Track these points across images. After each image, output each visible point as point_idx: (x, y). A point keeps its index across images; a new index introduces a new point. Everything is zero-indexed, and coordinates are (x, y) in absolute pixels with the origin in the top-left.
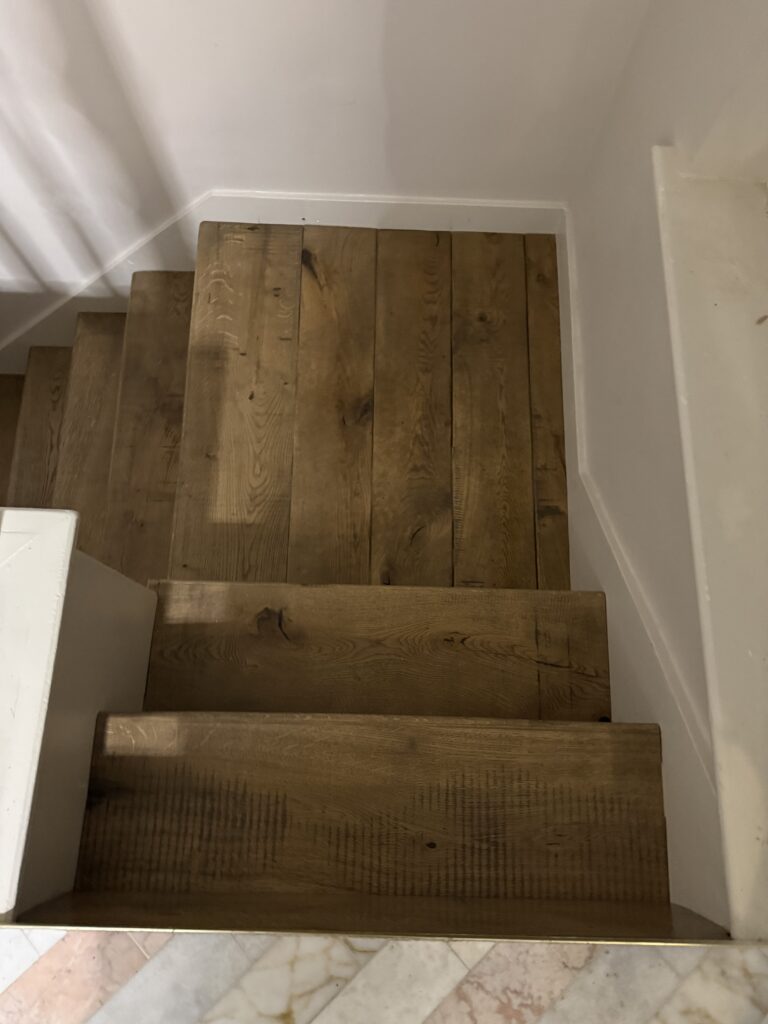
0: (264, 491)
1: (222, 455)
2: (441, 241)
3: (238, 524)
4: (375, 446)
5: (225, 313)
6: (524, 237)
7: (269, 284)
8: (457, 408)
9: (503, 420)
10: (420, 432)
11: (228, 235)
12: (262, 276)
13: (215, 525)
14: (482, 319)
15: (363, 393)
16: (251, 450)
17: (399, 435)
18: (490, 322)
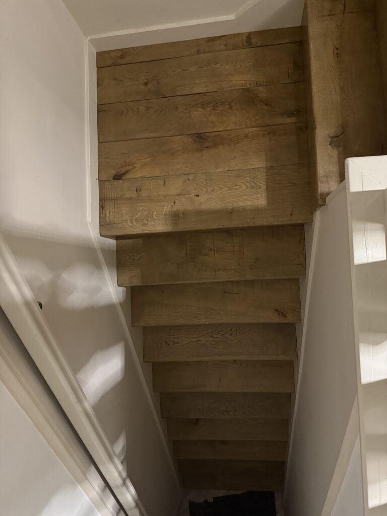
0: (248, 182)
1: (230, 206)
2: (103, 110)
3: (267, 192)
4: (220, 130)
5: (153, 215)
6: (98, 68)
7: (134, 195)
8: (196, 91)
9: (201, 67)
10: (210, 108)
11: (107, 219)
12: (131, 199)
13: (268, 203)
14: (146, 84)
15: (190, 140)
16: (226, 192)
17: (213, 118)
18: (148, 80)
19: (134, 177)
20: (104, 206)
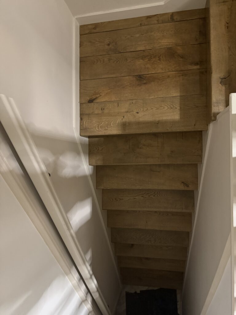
0: (169, 105)
1: (157, 119)
2: (83, 61)
3: (180, 111)
4: (153, 73)
5: (111, 124)
6: (80, 35)
7: (100, 112)
8: (139, 49)
9: (142, 34)
10: (147, 60)
11: (84, 126)
12: (98, 114)
13: (180, 118)
14: (109, 45)
15: (134, 79)
16: (155, 111)
17: (148, 66)
18: (110, 42)
19: (100, 101)
20: (82, 118)
